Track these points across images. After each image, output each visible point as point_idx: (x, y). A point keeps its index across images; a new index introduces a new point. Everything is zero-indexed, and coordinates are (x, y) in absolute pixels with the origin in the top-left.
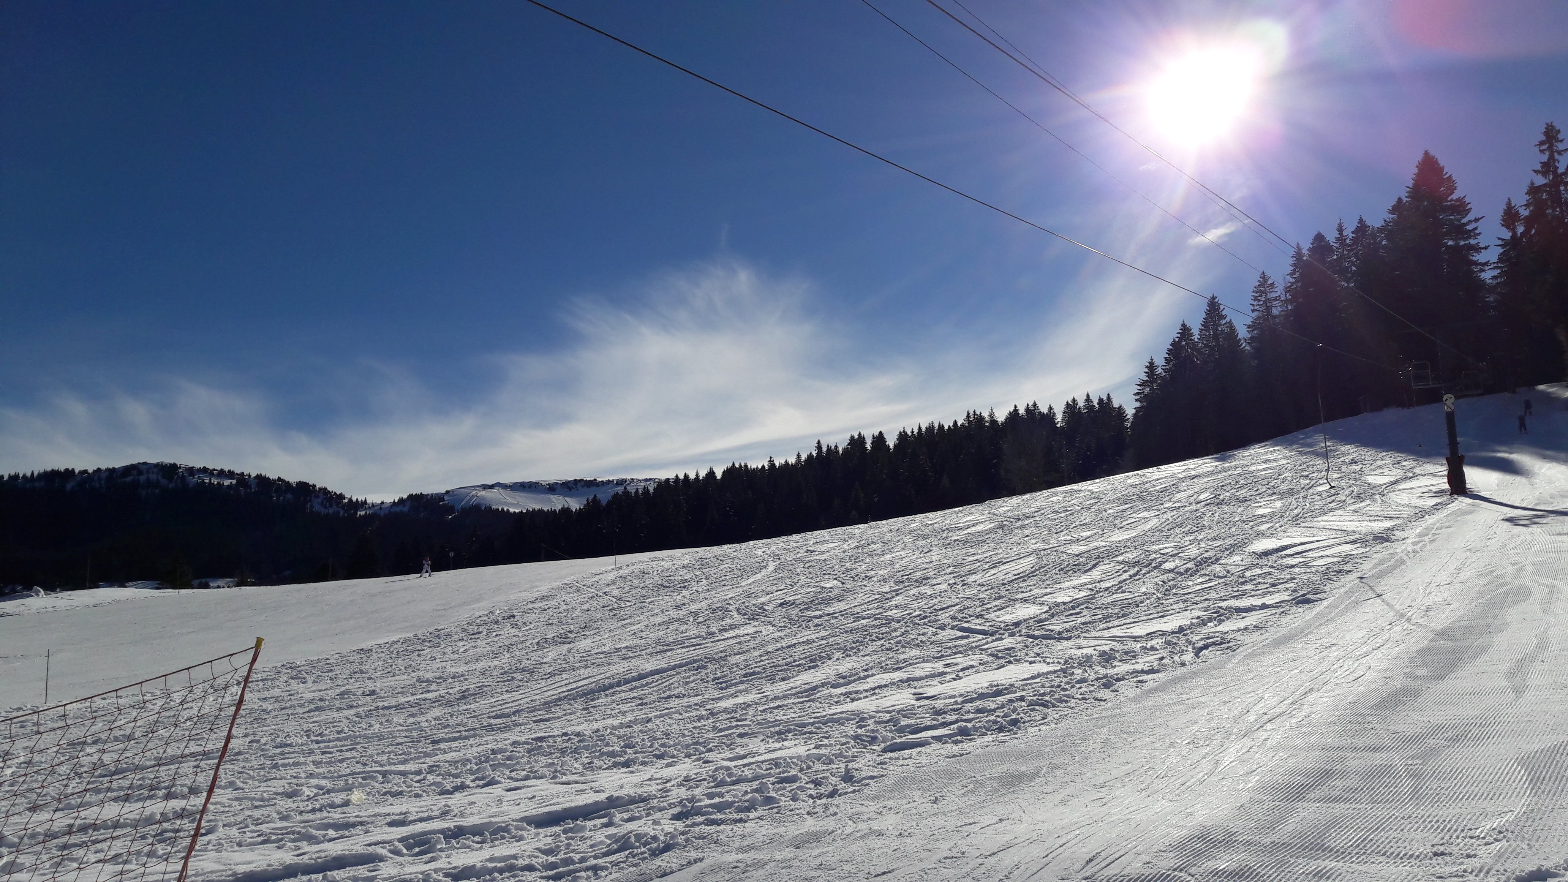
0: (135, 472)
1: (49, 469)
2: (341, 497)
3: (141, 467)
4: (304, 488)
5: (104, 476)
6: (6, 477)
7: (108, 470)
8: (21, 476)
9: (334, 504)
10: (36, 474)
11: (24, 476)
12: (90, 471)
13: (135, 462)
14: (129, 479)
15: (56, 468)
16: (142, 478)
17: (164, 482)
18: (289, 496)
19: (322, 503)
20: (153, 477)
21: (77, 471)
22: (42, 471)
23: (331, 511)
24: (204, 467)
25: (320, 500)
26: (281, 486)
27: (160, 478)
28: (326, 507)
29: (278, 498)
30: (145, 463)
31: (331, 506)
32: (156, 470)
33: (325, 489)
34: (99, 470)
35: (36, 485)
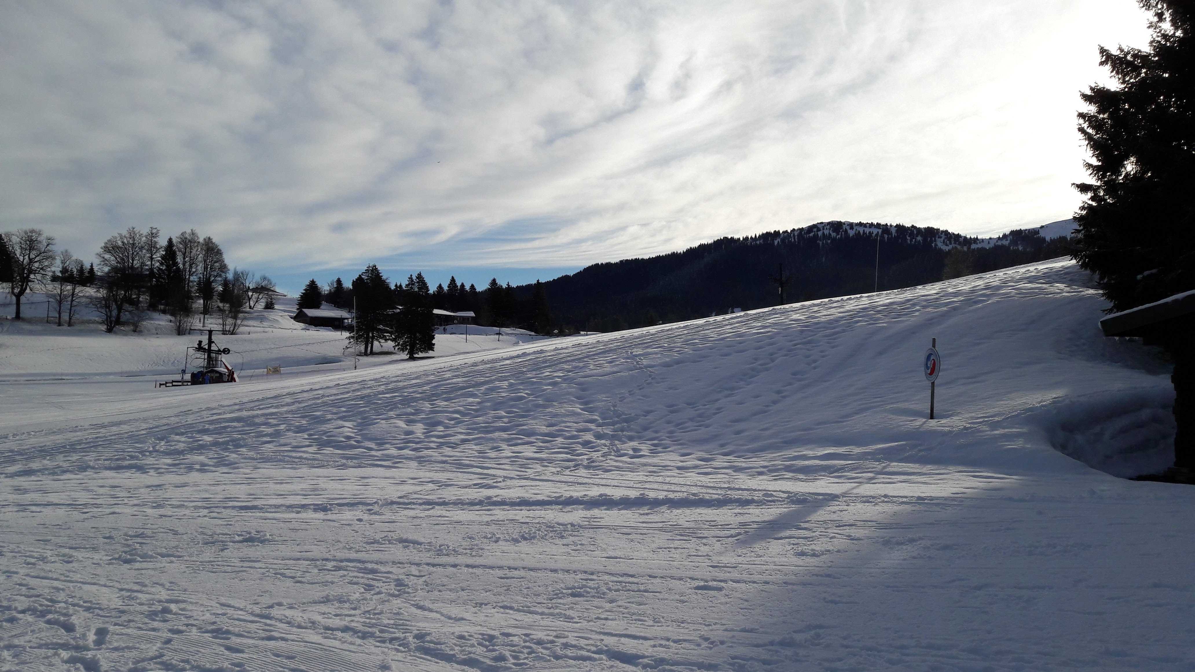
0: (815, 230)
1: (765, 232)
2: (958, 236)
3: (820, 226)
4: (931, 232)
5: (796, 233)
6: (741, 239)
7: (799, 229)
8: (749, 237)
9: (953, 242)
10: (757, 236)
11: (751, 237)
12: (789, 231)
13: (815, 223)
14: (811, 235)
15: (768, 231)
16: (820, 233)
17: (833, 234)
18: (919, 238)
19: (944, 242)
20: (826, 232)
21: (781, 232)
22: (761, 233)
23: (950, 247)
24: (860, 222)
25: (942, 239)
26: (913, 230)
27: (831, 232)
28: (947, 245)
29: (911, 240)
30: (822, 223)
31: (951, 244)
32: (828, 227)
33: (947, 231)
34: (794, 230)
35: (758, 242)
